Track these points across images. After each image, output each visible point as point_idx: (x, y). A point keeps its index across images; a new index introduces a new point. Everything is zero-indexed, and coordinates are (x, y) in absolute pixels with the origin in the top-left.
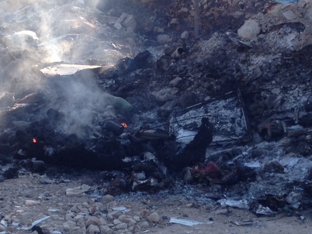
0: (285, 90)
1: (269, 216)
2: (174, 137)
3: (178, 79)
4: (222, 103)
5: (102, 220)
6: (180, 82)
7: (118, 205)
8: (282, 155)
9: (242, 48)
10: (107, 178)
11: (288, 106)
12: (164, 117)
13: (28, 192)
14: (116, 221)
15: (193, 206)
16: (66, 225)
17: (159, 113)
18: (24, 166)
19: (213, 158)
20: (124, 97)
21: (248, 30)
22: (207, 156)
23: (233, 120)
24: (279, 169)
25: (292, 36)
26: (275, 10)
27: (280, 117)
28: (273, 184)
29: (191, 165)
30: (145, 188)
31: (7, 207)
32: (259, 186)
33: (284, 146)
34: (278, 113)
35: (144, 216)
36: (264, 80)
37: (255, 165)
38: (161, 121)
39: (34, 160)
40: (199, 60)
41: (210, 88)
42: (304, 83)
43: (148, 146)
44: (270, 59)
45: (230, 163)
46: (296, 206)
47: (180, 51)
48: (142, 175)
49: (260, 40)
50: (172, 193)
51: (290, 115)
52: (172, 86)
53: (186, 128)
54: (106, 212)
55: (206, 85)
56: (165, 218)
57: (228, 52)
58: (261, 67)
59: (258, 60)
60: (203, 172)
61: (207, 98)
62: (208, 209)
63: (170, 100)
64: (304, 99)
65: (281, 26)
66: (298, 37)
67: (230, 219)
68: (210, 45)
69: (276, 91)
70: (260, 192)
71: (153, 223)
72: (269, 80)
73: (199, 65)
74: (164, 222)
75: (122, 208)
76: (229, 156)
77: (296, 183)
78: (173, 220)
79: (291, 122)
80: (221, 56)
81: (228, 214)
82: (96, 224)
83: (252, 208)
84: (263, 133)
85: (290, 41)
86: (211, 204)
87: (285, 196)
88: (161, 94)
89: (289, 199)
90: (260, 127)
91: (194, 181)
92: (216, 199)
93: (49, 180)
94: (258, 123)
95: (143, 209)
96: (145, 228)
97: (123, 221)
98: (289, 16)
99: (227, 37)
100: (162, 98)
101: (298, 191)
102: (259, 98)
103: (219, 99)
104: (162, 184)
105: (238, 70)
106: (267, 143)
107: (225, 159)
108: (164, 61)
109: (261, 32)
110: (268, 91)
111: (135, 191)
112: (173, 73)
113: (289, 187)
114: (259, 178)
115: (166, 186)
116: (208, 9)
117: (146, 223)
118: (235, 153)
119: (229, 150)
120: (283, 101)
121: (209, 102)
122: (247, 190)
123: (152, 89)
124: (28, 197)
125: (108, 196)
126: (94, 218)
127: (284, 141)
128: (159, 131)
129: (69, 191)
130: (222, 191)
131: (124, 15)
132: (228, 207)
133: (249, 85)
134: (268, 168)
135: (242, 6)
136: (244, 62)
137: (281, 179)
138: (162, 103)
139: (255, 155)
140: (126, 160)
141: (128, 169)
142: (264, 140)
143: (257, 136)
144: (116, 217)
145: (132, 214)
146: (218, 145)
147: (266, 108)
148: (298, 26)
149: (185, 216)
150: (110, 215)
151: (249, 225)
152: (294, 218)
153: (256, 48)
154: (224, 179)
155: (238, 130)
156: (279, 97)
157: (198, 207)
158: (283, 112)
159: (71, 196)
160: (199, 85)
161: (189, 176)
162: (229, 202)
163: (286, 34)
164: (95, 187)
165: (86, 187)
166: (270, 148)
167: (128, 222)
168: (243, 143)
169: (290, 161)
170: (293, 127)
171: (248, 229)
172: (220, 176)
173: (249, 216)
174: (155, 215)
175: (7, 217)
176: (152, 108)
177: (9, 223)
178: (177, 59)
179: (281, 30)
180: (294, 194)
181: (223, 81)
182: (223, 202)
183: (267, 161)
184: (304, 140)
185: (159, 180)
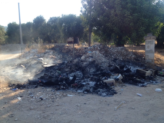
0: (90, 69)
1: (87, 93)
2: (69, 78)
3: (70, 67)
4: (78, 72)
5: (54, 96)
6: (70, 68)
7: (57, 93)
8: (89, 81)
9: (82, 61)
10: (56, 87)
11: (90, 72)
12: (67, 74)
13: (39, 90)
14: (57, 96)
15: (72, 92)
16: (47, 97)
17: (66, 74)
18: (39, 85)
19: (76, 82)
20: (60, 71)
21: (83, 58)
22: (75, 82)
23: (80, 75)
24: (89, 84)
25: (91, 59)
26: (88, 54)
27: (89, 74)
28: (87, 87)
29: (72, 84)
30: (63, 89)
31: (35, 94)
32: (85, 88)
33: (90, 80)
34: (89, 73)
35: (63, 95)
36: (86, 67)
37: (84, 83)
38: (67, 75)
39: (41, 84)
40: (74, 63)
41: (76, 69)
42: (93, 67)
43: (64, 80)
44: (87, 63)
45: (80, 83)
46: (92, 91)
47: (70, 62)
48: (62, 86)
49: (85, 59)
50: (68, 90)
51: (91, 74)
52: (69, 68)
53: (71, 76)
54: (55, 94)
55: (75, 68)
56: (67, 95)
57: (79, 62)
58: (85, 65)
59: (85, 63)
60: (74, 85)
61: (75, 71)
62: (75, 93)
63: (68, 71)
64: (93, 70)
65: (89, 57)
66: (92, 59)
67: (79, 94)
68: (76, 60)
69: (88, 69)
70: (85, 89)
71: (64, 96)
72: (87, 67)
73: (74, 64)
74: (66, 96)
75: (58, 93)
76: (79, 82)
77: (92, 87)
78: (68, 95)
79: (91, 75)
80: (78, 63)
81: (79, 93)
82: (53, 97)
83: (83, 92)
84: (86, 77)
85: (91, 60)
86: (76, 92)
87: (90, 89)
88: (67, 70)
89: (91, 90)
90: (85, 76)
91: (72, 87)
92: (77, 91)
93: (44, 88)
94: (85, 75)
95: (62, 93)
96: (63, 97)
97: (58, 96)
98: (90, 55)
99: (79, 59)
100: (67, 71)
101: (92, 88)
102: (85, 70)
103: (78, 71)
104: (66, 88)
105: (81, 65)
106: (86, 79)
107: (79, 83)
108: (67, 64)
109: (85, 58)
110: (87, 69)
111: (61, 89)
112: (69, 66)
113: (90, 88)
114: (85, 86)
115: (67, 88)
116: (76, 54)
117: (63, 96)
118: (80, 81)
119: (79, 81)
120: (89, 71)
121: (76, 71)
122: (83, 88)
123: (65, 69)
124: (39, 91)
125: (56, 91)
126: (52, 96)
127: (89, 79)
128: (66, 77)
129: (48, 90)
130: (78, 89)
131: (60, 55)
132: (79, 92)
133: (83, 68)
134: (87, 84)
135: (82, 53)
136: (82, 64)
137: (89, 86)
138: (67, 72)
139: (84, 82)
140: (60, 83)
141: (60, 85)
142: (86, 78)
143: (85, 78)
144: (57, 95)
145: (60, 94)
146: (77, 80)
147: (86, 72)
148: (92, 57)
149: (71, 94)
150: (56, 95)
151: (83, 95)
152: (91, 94)
153: (84, 61)
154: (78, 86)
155: (81, 77)
156: (89, 70)
157: (73, 92)
158: (90, 73)
159: (48, 91)
160: (74, 68)
161: (71, 86)
162: (79, 91)
163: (90, 58)
164: (53, 89)
165: (51, 89)
166: (87, 80)
167: (59, 96)
168: (82, 79)
169: (91, 83)
170: (91, 76)
171: (83, 96)
172: (77, 86)
173: (83, 94)
174: (65, 94)
175: (35, 96)
176: (65, 73)
177: (35, 97)
178: (70, 63)
179: (89, 58)
180: (91, 89)
181: (78, 67)
182: (78, 91)
183: (87, 83)
184: (93, 78)
185: (66, 87)
